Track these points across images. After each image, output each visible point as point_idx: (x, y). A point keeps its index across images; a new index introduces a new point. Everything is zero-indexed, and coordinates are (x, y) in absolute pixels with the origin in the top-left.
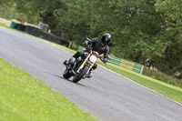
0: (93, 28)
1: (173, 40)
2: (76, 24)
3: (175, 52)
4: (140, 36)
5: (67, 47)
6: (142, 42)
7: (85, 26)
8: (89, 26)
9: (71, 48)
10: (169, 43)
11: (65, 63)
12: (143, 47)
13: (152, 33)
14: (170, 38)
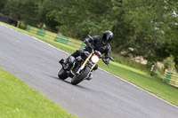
0: (41, 7)
1: (119, 20)
2: (24, 3)
3: (121, 31)
4: (88, 15)
5: (16, 26)
6: (88, 22)
7: (33, 5)
8: (37, 6)
9: (20, 27)
10: (115, 22)
11: (61, 62)
12: (90, 26)
13: (98, 13)
14: (116, 17)
